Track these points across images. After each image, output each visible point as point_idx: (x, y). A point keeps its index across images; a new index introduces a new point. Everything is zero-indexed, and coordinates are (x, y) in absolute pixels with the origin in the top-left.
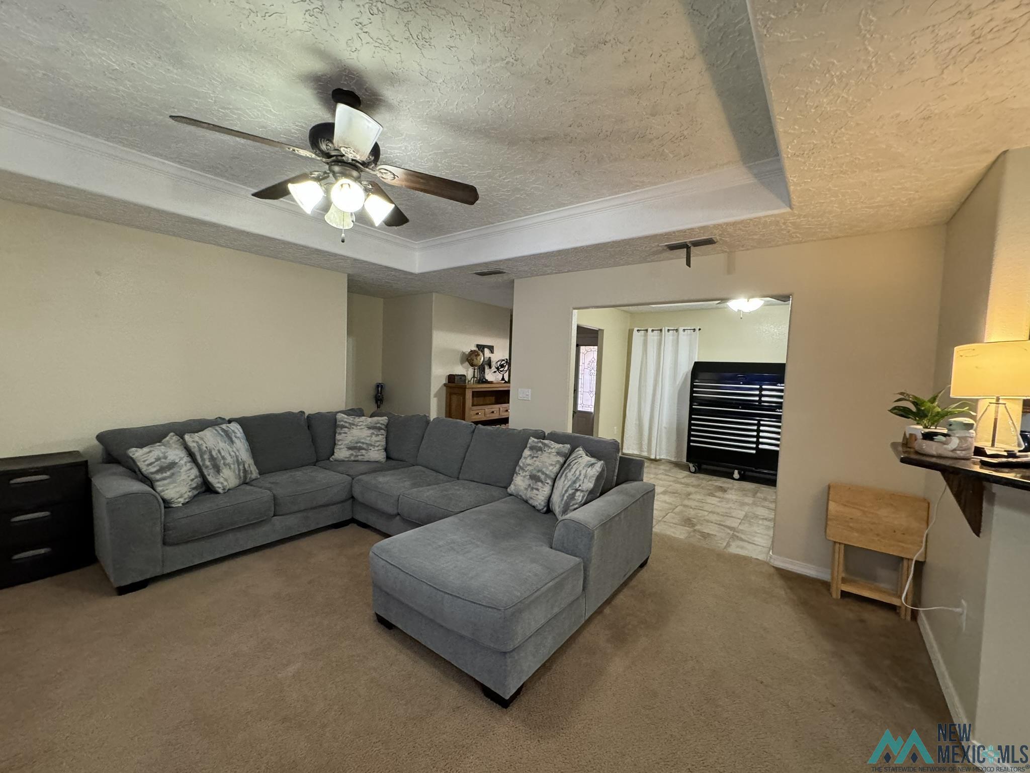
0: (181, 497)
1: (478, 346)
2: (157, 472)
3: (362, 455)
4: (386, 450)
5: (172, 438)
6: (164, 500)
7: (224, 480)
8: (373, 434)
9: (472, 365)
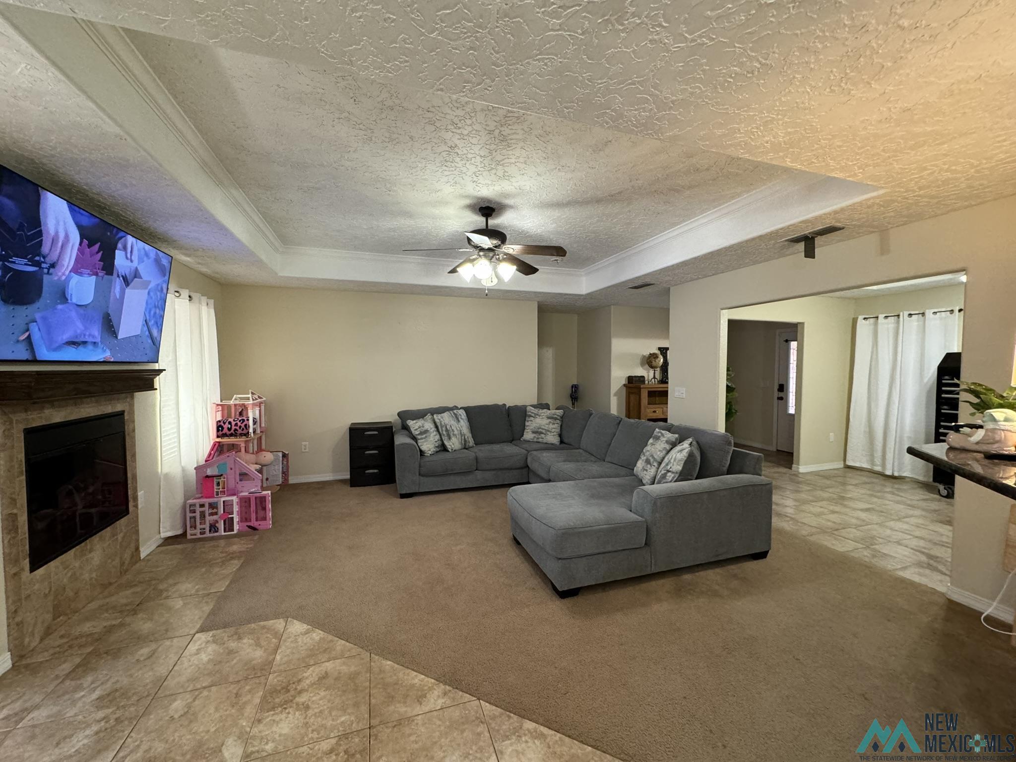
0: (430, 450)
1: (660, 349)
2: (419, 434)
3: (542, 438)
4: (560, 435)
5: (429, 417)
6: (421, 451)
7: (453, 444)
8: (550, 422)
9: (652, 367)
